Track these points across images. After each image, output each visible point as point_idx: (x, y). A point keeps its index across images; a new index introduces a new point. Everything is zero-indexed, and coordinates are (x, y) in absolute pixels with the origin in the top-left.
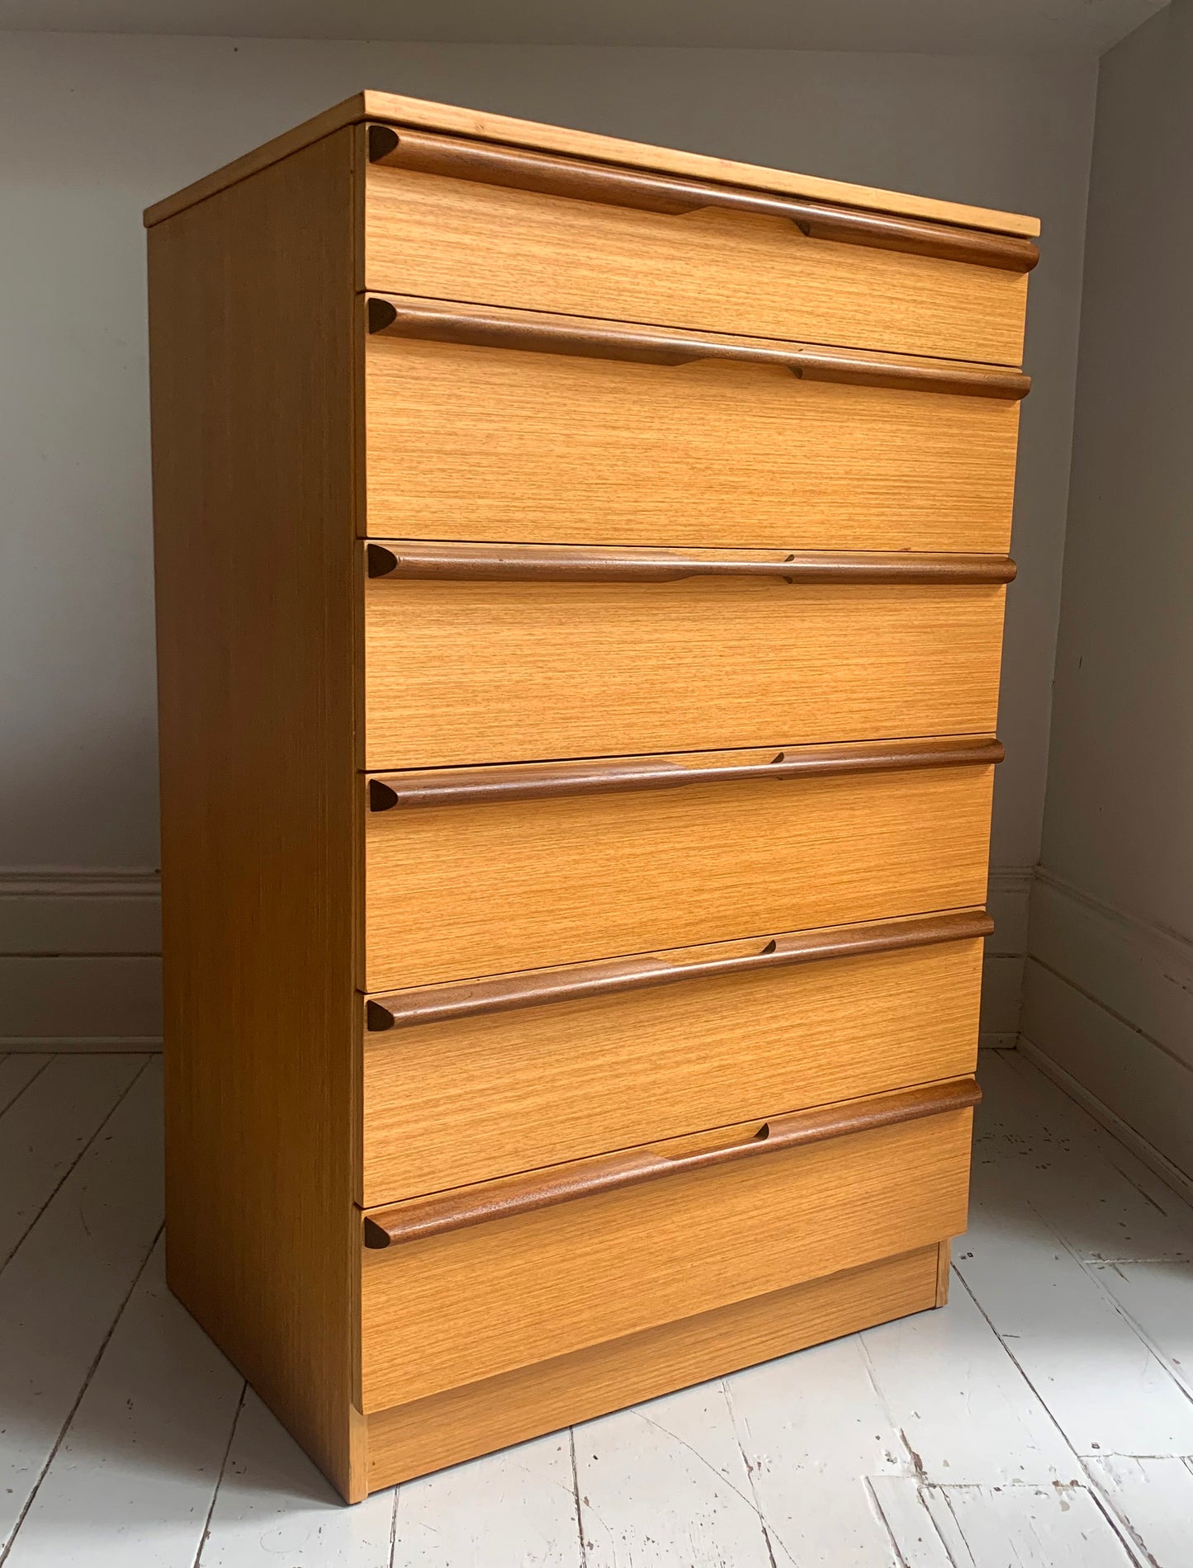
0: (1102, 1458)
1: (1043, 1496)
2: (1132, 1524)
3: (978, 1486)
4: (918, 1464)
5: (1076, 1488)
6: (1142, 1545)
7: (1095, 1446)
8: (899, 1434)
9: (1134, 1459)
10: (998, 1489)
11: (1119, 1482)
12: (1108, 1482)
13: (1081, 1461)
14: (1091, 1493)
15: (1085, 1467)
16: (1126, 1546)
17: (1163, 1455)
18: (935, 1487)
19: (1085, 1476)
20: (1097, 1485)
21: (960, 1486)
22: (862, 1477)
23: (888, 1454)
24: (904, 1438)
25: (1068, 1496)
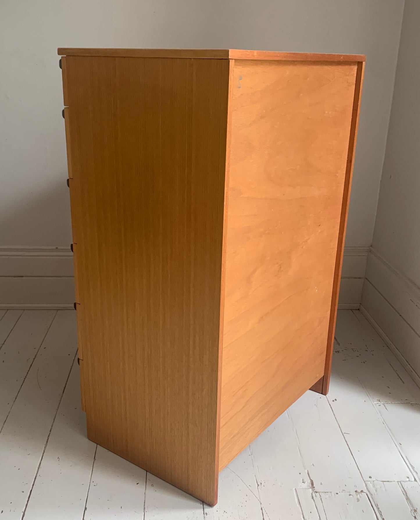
0: (372, 482)
1: (352, 496)
2: (379, 507)
3: (331, 492)
4: (312, 484)
5: (362, 493)
6: (381, 515)
7: (370, 477)
8: (307, 472)
9: (382, 482)
10: (337, 494)
11: (376, 491)
12: (373, 491)
13: (365, 483)
14: (367, 495)
15: (366, 485)
16: (376, 515)
17: (392, 480)
18: (317, 492)
19: (366, 488)
20: (369, 492)
21: (325, 492)
22: (294, 489)
23: (303, 480)
24: (308, 474)
25: (360, 496)
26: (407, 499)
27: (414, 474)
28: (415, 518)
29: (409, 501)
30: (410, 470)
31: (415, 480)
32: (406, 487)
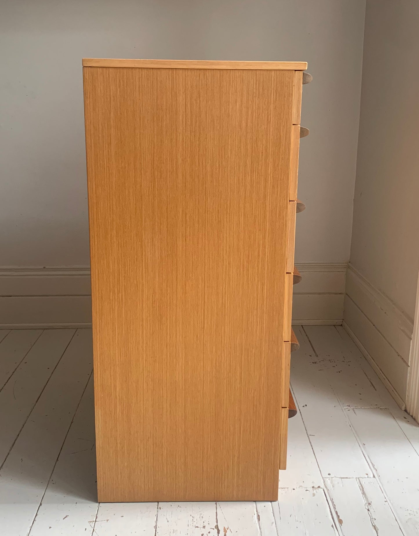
0: (330, 479)
1: (308, 491)
2: (333, 501)
3: (288, 488)
5: (319, 489)
6: (335, 508)
7: (329, 474)
9: (340, 479)
10: (294, 489)
11: (333, 486)
12: (330, 487)
13: (323, 480)
14: (324, 490)
15: (324, 481)
16: (330, 508)
17: (350, 477)
19: (323, 484)
20: (326, 487)
21: (282, 488)
25: (316, 491)
26: (364, 493)
27: (374, 471)
28: (368, 510)
29: (365, 495)
30: (370, 468)
31: (374, 476)
32: (363, 483)
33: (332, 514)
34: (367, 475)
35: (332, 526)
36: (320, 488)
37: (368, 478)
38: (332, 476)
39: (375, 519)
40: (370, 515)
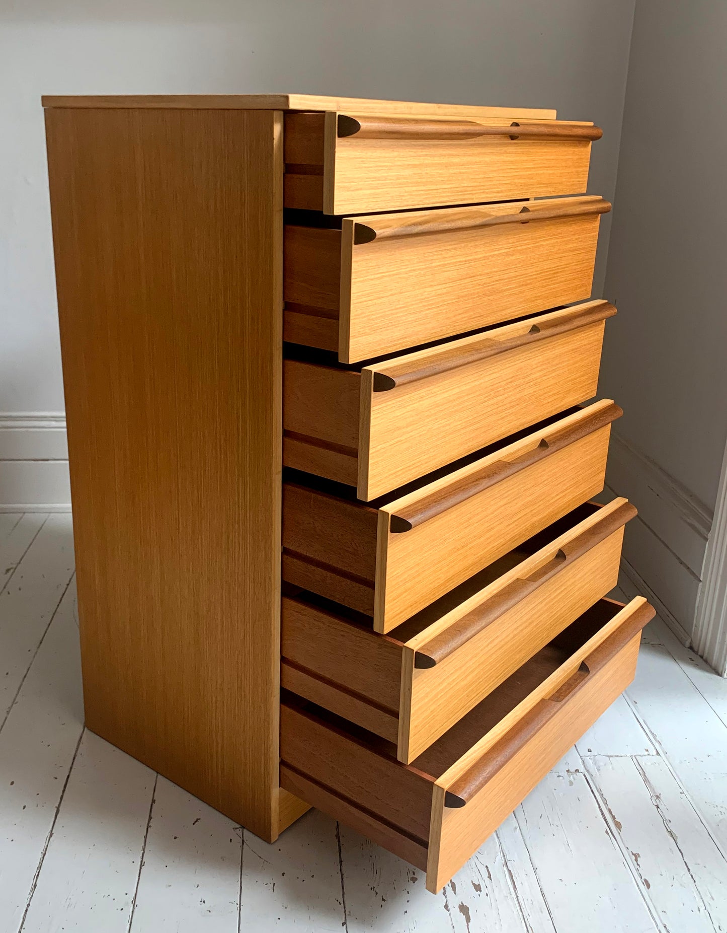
0: (592, 757)
1: (561, 778)
2: (603, 792)
5: (577, 773)
6: (606, 803)
7: (589, 751)
9: (607, 757)
11: (598, 770)
12: (593, 770)
13: (582, 759)
14: (585, 776)
15: (583, 762)
16: (598, 804)
17: (622, 754)
19: (583, 766)
20: (588, 771)
25: (573, 777)
26: (646, 780)
27: (657, 745)
28: (658, 807)
29: (648, 783)
30: (650, 739)
31: (658, 753)
32: (643, 764)
33: (603, 814)
34: (647, 750)
35: (607, 832)
36: (579, 772)
37: (649, 756)
38: (594, 753)
39: (670, 821)
40: (662, 815)
